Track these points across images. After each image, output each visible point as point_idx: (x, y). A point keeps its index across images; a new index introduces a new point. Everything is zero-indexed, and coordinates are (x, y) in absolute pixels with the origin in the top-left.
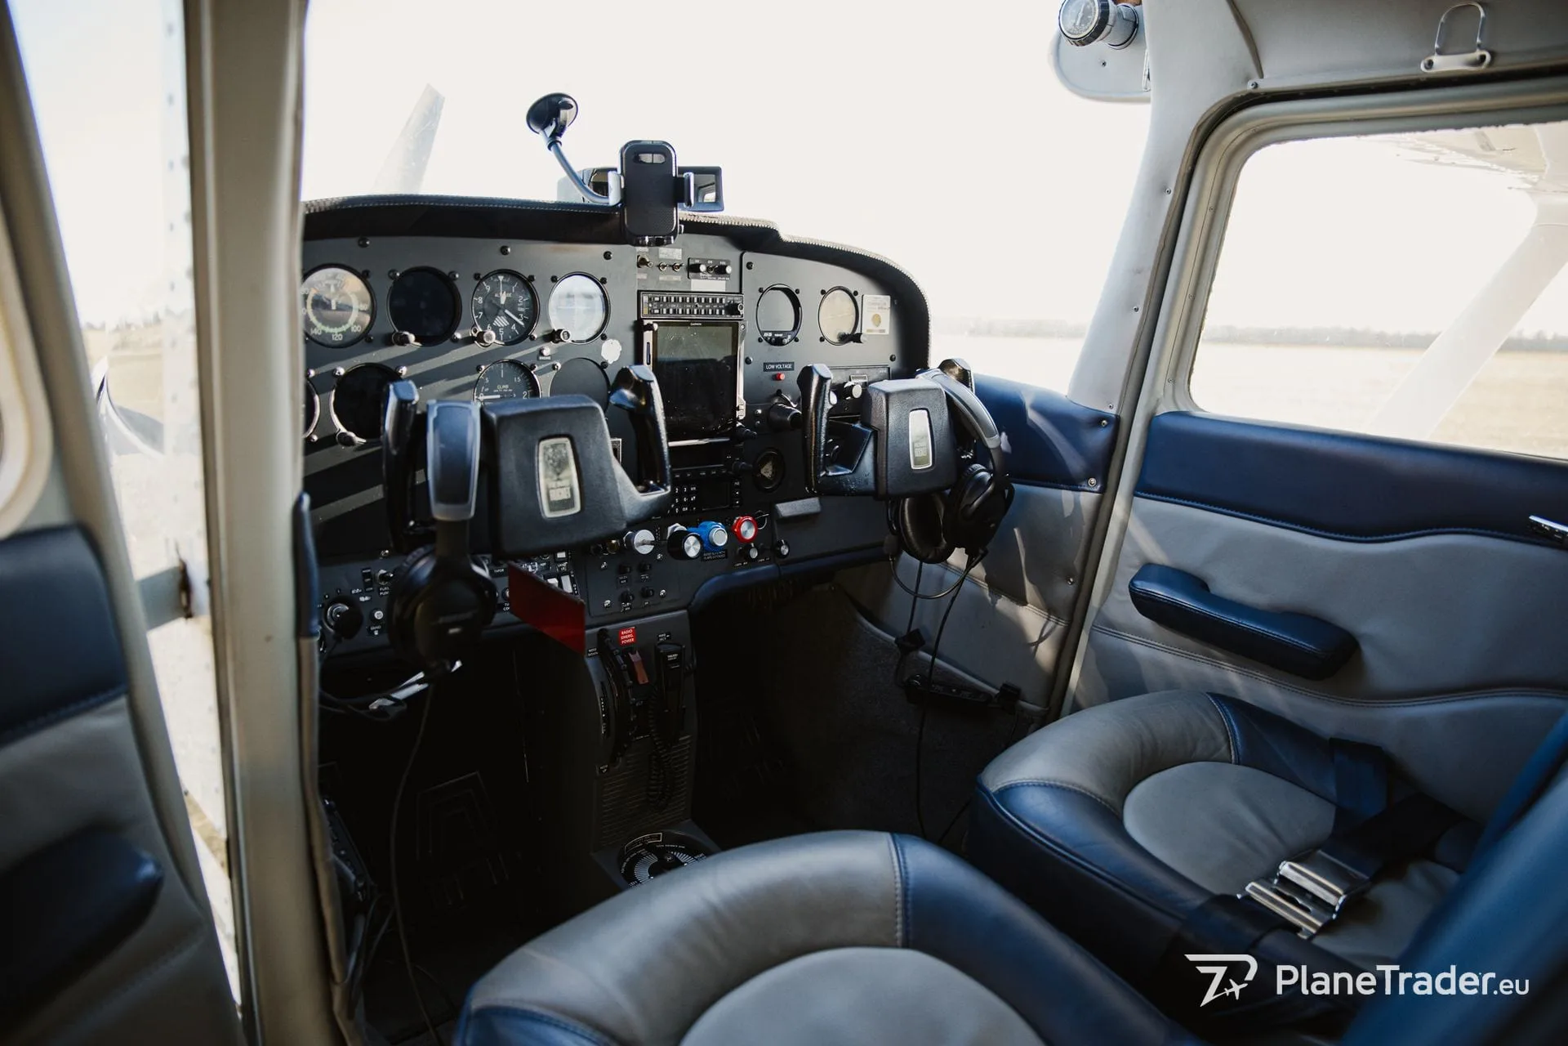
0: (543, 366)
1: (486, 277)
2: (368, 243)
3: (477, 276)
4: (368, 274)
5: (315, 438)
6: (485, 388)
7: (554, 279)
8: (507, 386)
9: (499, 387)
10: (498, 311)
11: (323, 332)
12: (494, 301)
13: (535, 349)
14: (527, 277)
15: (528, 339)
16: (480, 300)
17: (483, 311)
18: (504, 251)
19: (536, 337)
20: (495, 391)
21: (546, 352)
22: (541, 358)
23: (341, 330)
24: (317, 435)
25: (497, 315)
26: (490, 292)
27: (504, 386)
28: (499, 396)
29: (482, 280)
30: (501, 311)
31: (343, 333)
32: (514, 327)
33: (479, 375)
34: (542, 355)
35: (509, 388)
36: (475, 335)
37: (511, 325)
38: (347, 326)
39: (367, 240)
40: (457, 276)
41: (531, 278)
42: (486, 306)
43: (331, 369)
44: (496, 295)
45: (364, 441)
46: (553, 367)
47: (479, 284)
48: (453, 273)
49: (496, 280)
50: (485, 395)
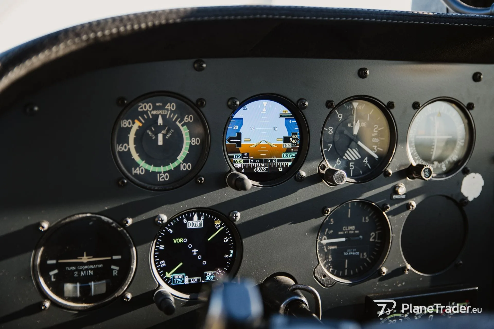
0: (396, 206)
1: (341, 104)
2: (204, 65)
3: (329, 104)
4: (202, 103)
5: (129, 296)
6: (329, 230)
7: (416, 106)
8: (353, 228)
9: (345, 228)
10: (350, 143)
11: (147, 171)
12: (346, 132)
13: (389, 186)
14: (386, 104)
15: (382, 175)
16: (330, 130)
17: (333, 143)
18: (362, 73)
19: (391, 172)
20: (340, 233)
21: (402, 190)
22: (395, 197)
23: (167, 168)
24: (132, 294)
25: (348, 147)
26: (342, 122)
27: (350, 228)
28: (343, 239)
29: (334, 108)
30: (353, 144)
31: (169, 172)
32: (366, 161)
33: (324, 217)
34: (397, 193)
35: (356, 229)
36: (324, 172)
37: (363, 158)
38: (176, 164)
39: (204, 63)
40: (307, 103)
41: (391, 105)
42: (337, 138)
43: (152, 216)
44: (349, 125)
45: (187, 296)
46: (408, 206)
47: (331, 113)
48: (302, 100)
49: (349, 107)
50: (329, 238)
